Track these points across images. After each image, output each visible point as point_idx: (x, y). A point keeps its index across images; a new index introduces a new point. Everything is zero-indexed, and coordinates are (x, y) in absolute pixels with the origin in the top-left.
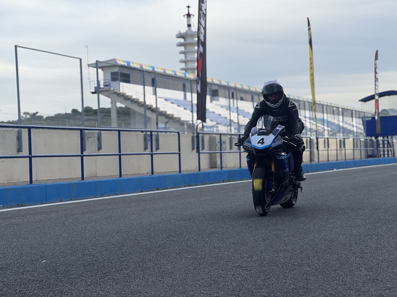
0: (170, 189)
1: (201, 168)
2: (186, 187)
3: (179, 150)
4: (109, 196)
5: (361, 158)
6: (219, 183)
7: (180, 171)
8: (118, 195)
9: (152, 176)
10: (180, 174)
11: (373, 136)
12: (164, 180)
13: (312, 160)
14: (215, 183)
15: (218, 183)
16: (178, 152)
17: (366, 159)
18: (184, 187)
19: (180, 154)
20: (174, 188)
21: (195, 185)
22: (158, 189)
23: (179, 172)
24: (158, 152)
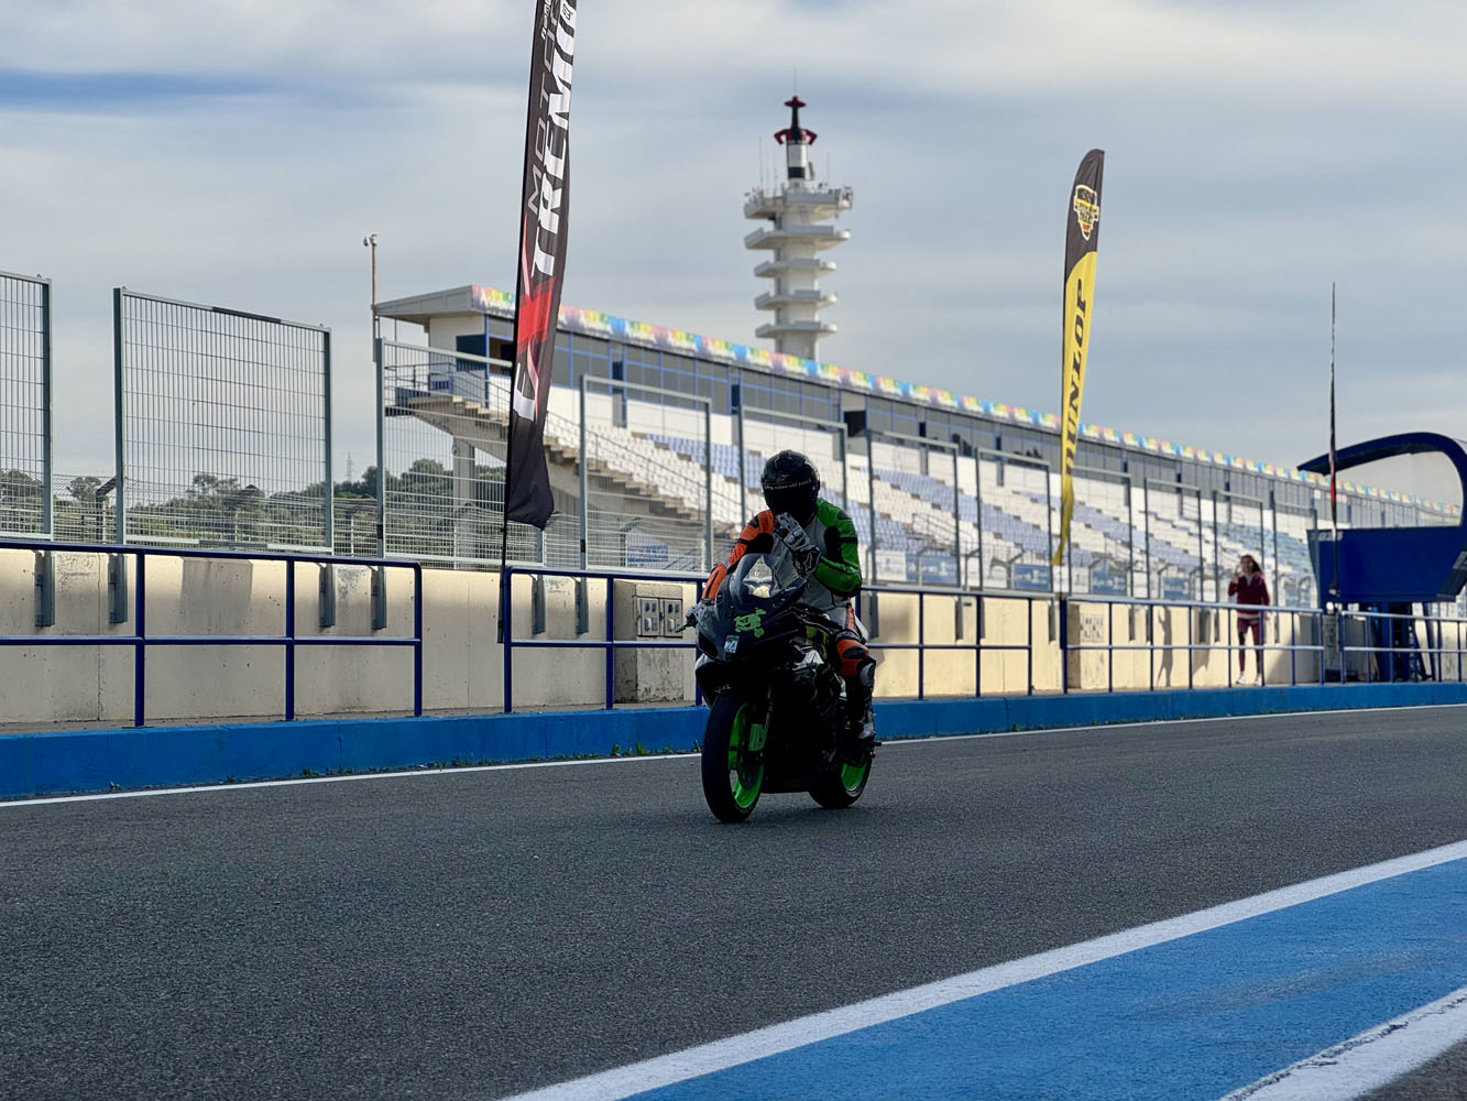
0: (367, 773)
1: (515, 702)
2: (438, 768)
3: (418, 633)
4: (72, 795)
5: (1294, 683)
6: (594, 758)
7: (418, 709)
8: (119, 790)
9: (290, 724)
10: (418, 719)
11: (1353, 602)
12: (340, 740)
13: (1069, 682)
14: (577, 759)
15: (585, 758)
16: (411, 636)
17: (1316, 685)
18: (431, 767)
19: (418, 647)
20: (381, 771)
21: (480, 764)
22: (306, 775)
23: (413, 714)
24: (381, 635)
